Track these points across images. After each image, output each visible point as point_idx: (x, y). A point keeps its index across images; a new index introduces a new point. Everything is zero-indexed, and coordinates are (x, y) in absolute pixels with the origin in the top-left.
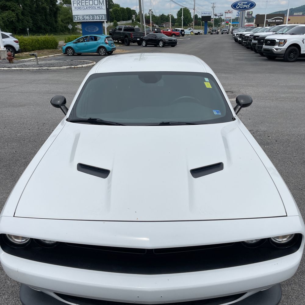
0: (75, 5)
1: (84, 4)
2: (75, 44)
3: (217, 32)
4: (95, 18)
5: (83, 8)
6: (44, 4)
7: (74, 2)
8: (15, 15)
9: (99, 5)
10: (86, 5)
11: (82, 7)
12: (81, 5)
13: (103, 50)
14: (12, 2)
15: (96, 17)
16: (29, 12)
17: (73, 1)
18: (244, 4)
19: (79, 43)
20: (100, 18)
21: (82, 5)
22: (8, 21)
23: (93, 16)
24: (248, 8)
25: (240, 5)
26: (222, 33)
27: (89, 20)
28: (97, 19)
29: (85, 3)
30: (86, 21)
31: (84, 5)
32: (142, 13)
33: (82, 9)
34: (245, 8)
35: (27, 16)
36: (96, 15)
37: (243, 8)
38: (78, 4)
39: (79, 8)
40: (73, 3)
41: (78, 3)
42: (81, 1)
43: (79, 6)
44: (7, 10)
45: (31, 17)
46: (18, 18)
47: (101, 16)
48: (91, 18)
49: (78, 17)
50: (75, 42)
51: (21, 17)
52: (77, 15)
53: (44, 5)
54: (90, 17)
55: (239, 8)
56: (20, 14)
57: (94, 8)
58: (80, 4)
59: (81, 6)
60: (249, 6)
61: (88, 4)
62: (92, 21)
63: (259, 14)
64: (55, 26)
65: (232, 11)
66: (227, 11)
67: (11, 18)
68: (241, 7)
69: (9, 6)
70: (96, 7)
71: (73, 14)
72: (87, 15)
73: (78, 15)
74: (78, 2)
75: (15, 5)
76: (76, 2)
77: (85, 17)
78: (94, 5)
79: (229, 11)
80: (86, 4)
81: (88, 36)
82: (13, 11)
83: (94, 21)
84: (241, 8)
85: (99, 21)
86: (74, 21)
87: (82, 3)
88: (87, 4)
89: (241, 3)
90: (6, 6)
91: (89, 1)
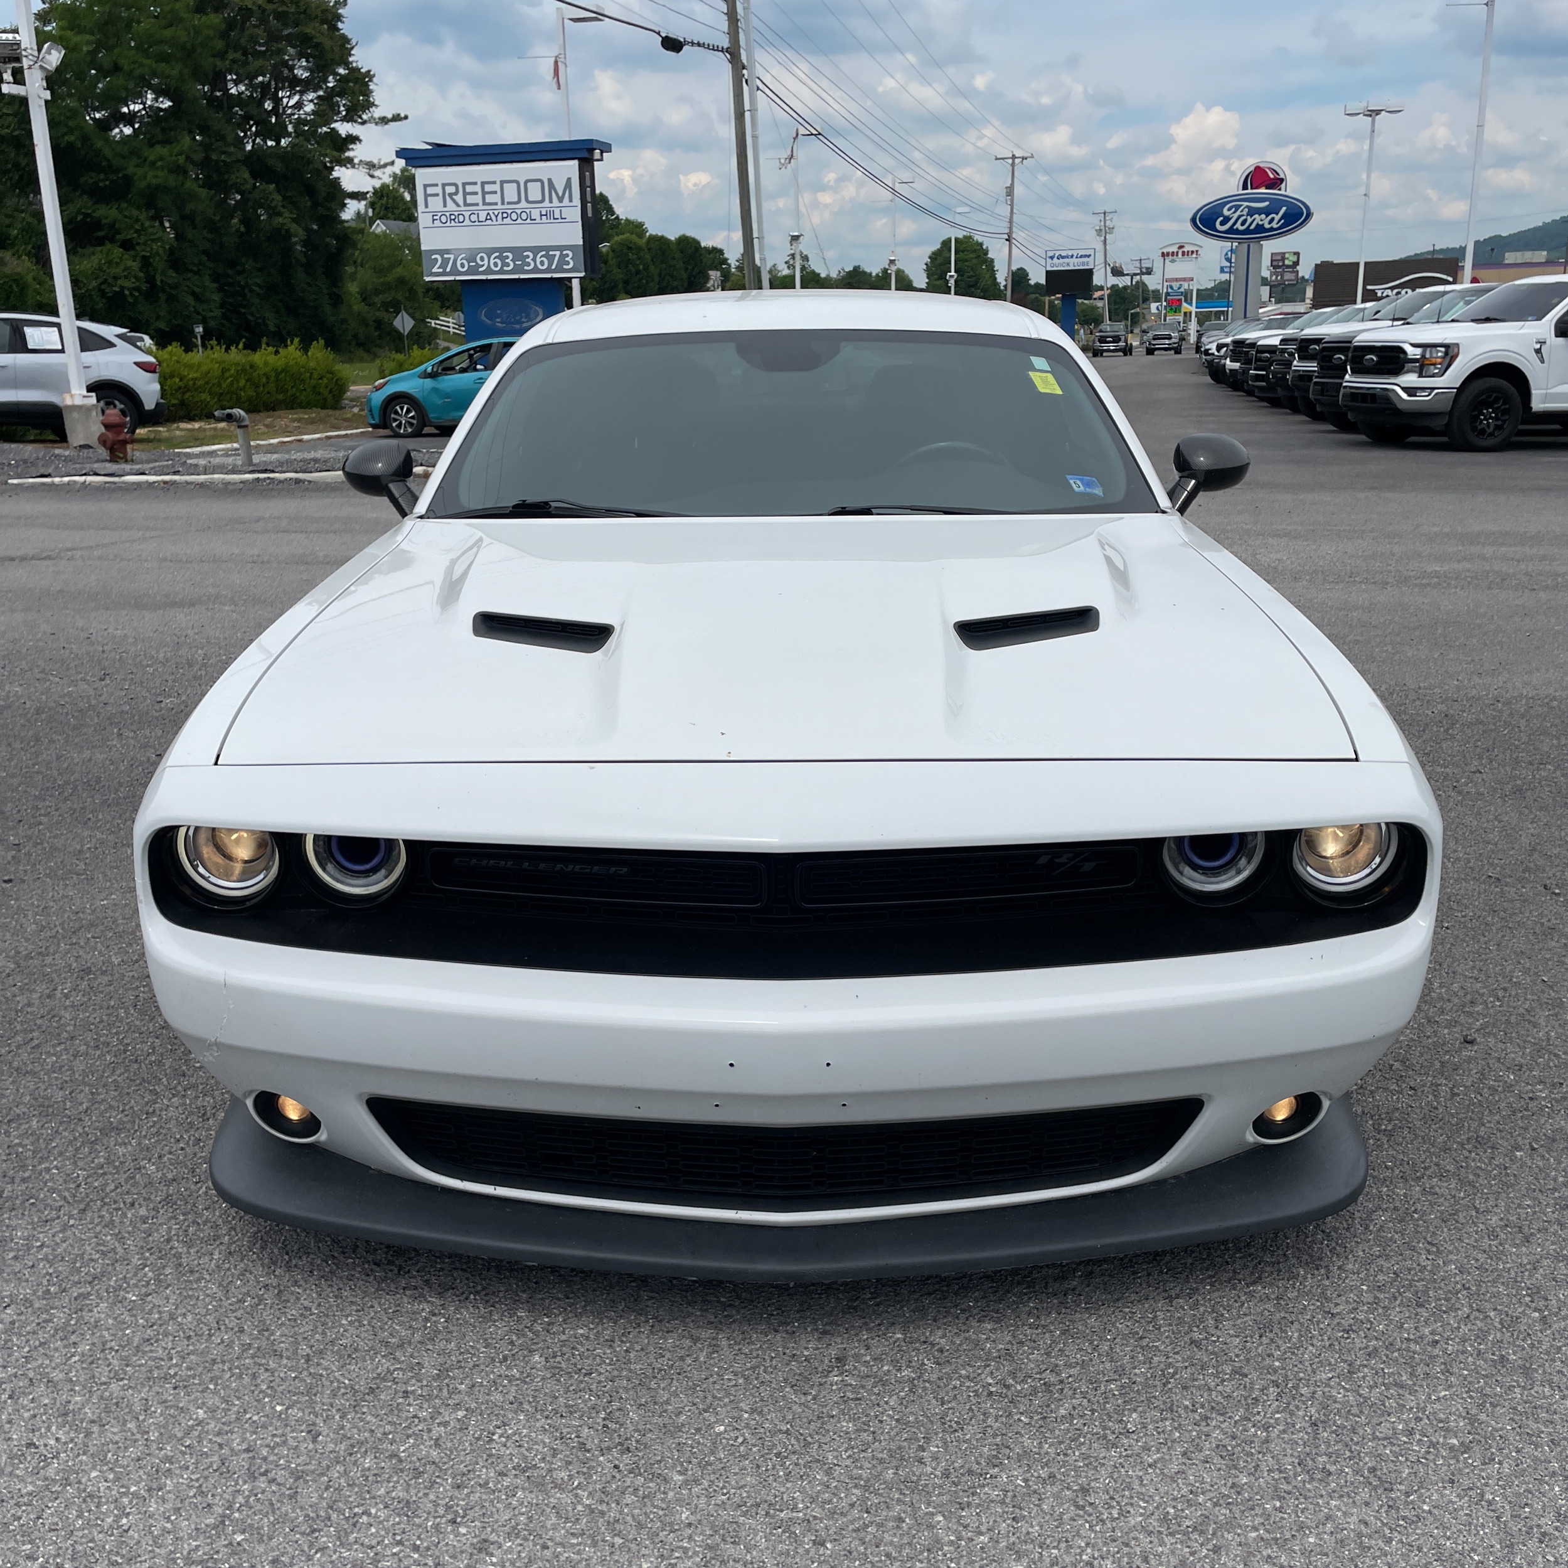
0: (436, 204)
1: (478, 199)
2: (428, 383)
3: (1122, 344)
4: (529, 265)
5: (474, 218)
6: (280, 214)
7: (430, 190)
8: (135, 265)
9: (547, 203)
10: (484, 203)
11: (467, 214)
12: (461, 202)
14: (124, 205)
15: (534, 260)
16: (205, 252)
17: (425, 186)
18: (1252, 212)
19: (446, 377)
20: (550, 264)
21: (466, 204)
22: (102, 293)
23: (518, 252)
24: (1272, 229)
25: (1236, 216)
26: (1150, 352)
27: (502, 272)
28: (536, 270)
29: (484, 193)
30: (483, 277)
31: (477, 205)
32: (758, 262)
33: (467, 222)
34: (1260, 228)
35: (196, 273)
36: (535, 250)
37: (1247, 231)
38: (448, 198)
39: (454, 218)
40: (426, 196)
41: (450, 195)
42: (464, 184)
43: (454, 208)
44: (100, 242)
45: (216, 277)
46: (151, 281)
47: (558, 253)
48: (508, 265)
49: (445, 262)
50: (429, 369)
51: (166, 276)
52: (441, 252)
53: (280, 220)
54: (503, 259)
55: (1231, 231)
56: (159, 263)
57: (524, 216)
58: (459, 198)
59: (463, 208)
60: (1277, 218)
61: (497, 198)
62: (516, 276)
63: (1330, 259)
64: (334, 319)
65: (1194, 249)
66: (1174, 249)
67: (115, 278)
68: (1238, 226)
69: (112, 225)
70: (535, 214)
71: (423, 248)
72: (490, 252)
73: (448, 251)
74: (450, 189)
75: (137, 220)
76: (439, 190)
77: (482, 259)
78: (523, 204)
79: (1181, 247)
80: (487, 196)
81: (490, 345)
82: (127, 245)
83: (523, 276)
84: (1238, 232)
85: (549, 276)
86: (427, 279)
87: (465, 194)
88: (489, 198)
89: (1237, 207)
90: (97, 225)
91: (502, 182)
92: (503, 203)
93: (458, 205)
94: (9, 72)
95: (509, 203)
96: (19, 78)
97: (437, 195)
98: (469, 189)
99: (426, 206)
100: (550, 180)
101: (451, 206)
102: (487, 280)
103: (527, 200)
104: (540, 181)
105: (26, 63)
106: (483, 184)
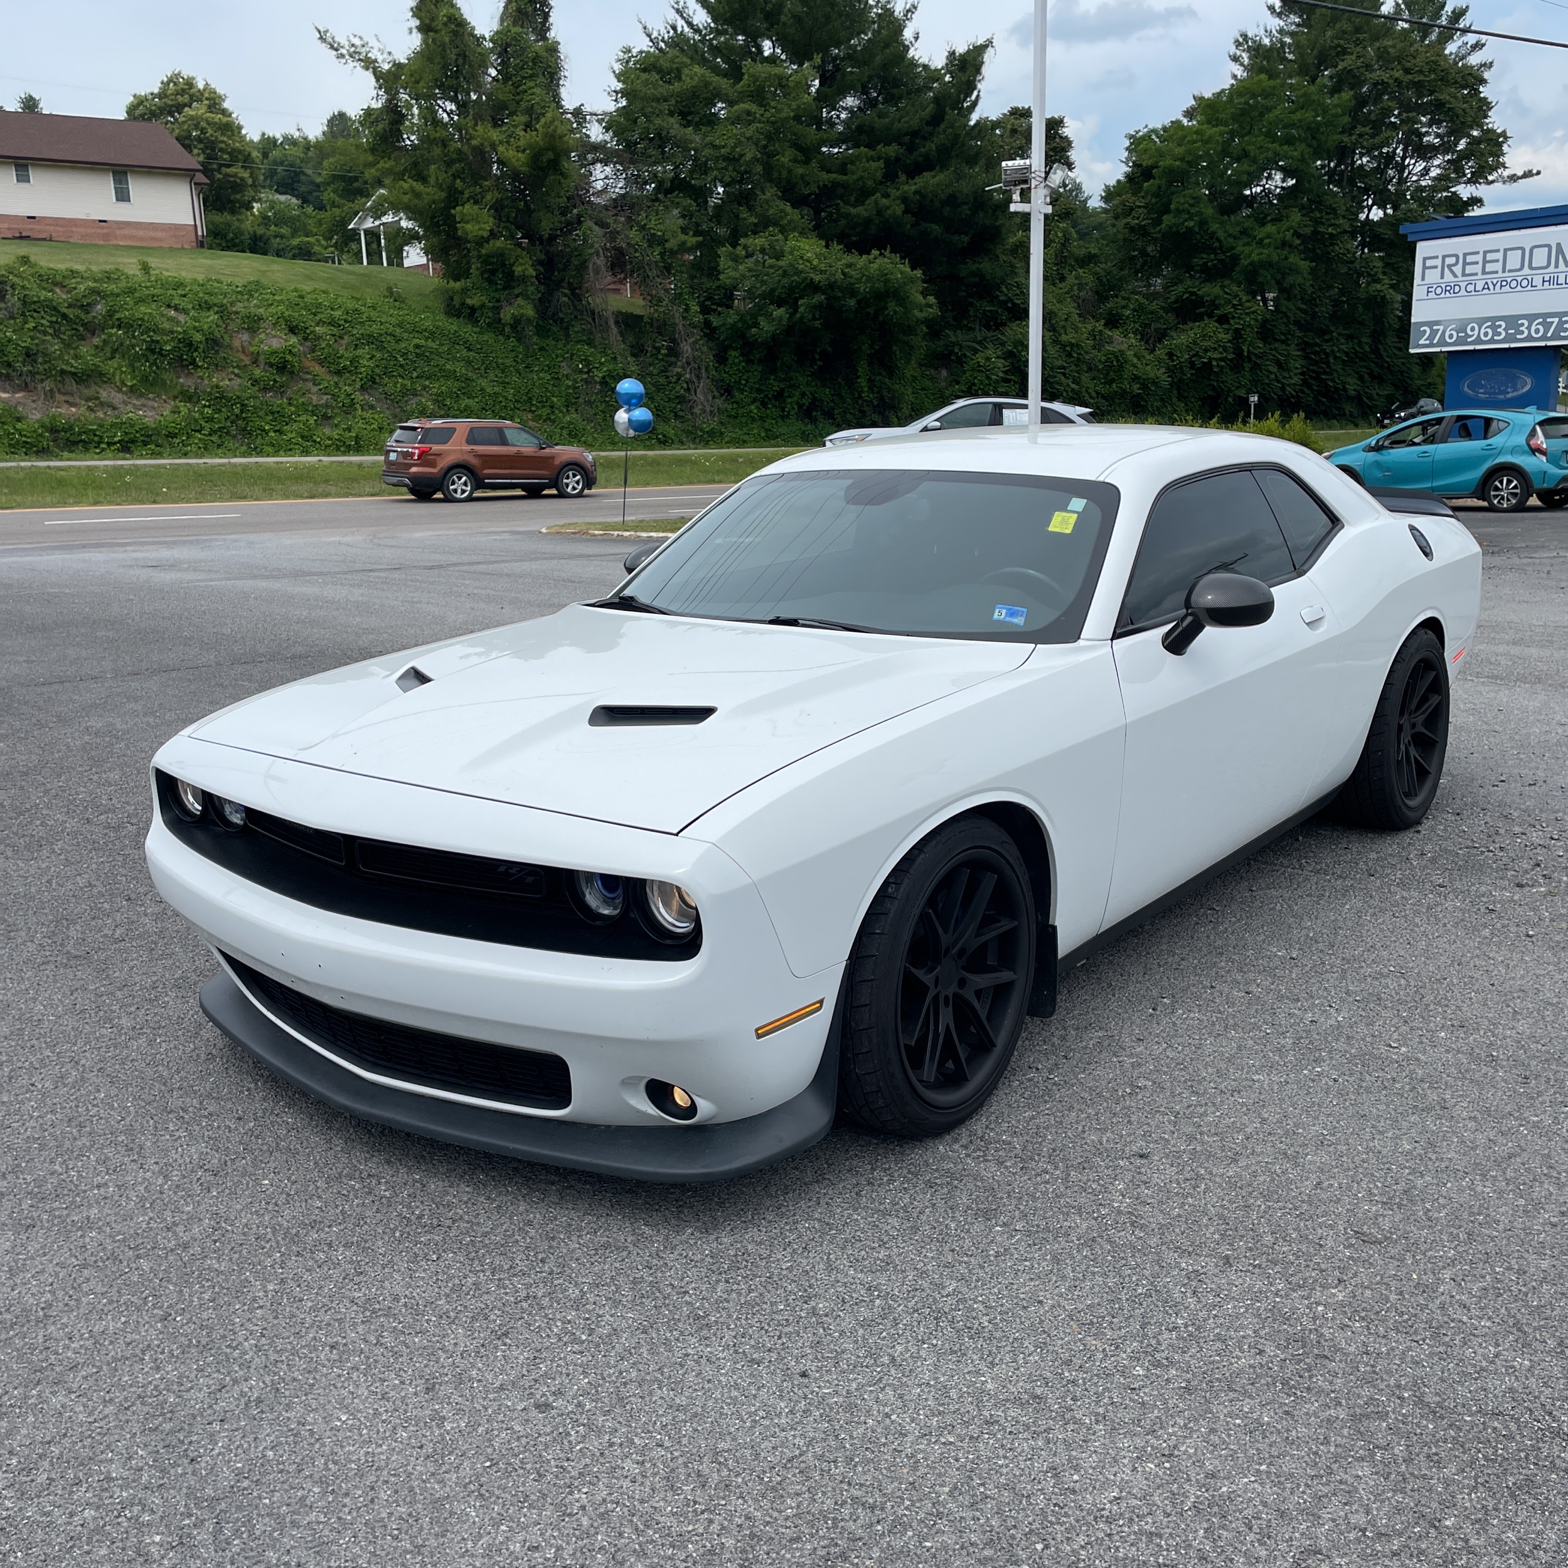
0: (1433, 276)
1: (1478, 268)
2: (1372, 456)
4: (1522, 333)
5: (1471, 288)
6: (1378, 281)
7: (1429, 263)
8: (1224, 337)
9: (1552, 269)
10: (1484, 273)
11: (1463, 285)
12: (1459, 273)
13: (1509, 482)
14: (1226, 282)
15: (1529, 328)
16: (1296, 323)
17: (1425, 259)
19: (1391, 451)
20: (1546, 331)
21: (1464, 274)
22: (1192, 364)
23: (1512, 321)
27: (1492, 341)
28: (1530, 338)
29: (1485, 262)
30: (1471, 348)
31: (1476, 274)
33: (1463, 292)
35: (1283, 342)
36: (1531, 318)
38: (1446, 269)
39: (1450, 289)
40: (1425, 268)
41: (1449, 266)
42: (1465, 255)
43: (1452, 279)
44: (1199, 318)
45: (1304, 346)
46: (1239, 353)
47: (1556, 320)
48: (1500, 334)
49: (1434, 333)
50: (1374, 443)
51: (1254, 345)
52: (1430, 324)
53: (1379, 286)
54: (1494, 328)
56: (1249, 335)
57: (1525, 283)
58: (1458, 269)
59: (1460, 278)
61: (1498, 266)
62: (1506, 346)
67: (1206, 350)
69: (1212, 302)
70: (1538, 281)
71: (1413, 320)
72: (1481, 322)
73: (1437, 323)
74: (1452, 260)
75: (1236, 296)
76: (1438, 262)
77: (1473, 329)
78: (1526, 271)
80: (1488, 265)
81: (1442, 418)
82: (1223, 320)
83: (1513, 345)
85: (1542, 344)
86: (1412, 351)
87: (1465, 264)
90: (1198, 302)
91: (1506, 250)
92: (1504, 271)
93: (1455, 276)
94: (1018, 192)
95: (1510, 271)
96: (1025, 197)
97: (1436, 267)
98: (1469, 259)
99: (1423, 279)
100: (1559, 245)
101: (1448, 276)
102: (1475, 351)
103: (1531, 268)
104: (1549, 246)
105: (1034, 183)
106: (1485, 253)
